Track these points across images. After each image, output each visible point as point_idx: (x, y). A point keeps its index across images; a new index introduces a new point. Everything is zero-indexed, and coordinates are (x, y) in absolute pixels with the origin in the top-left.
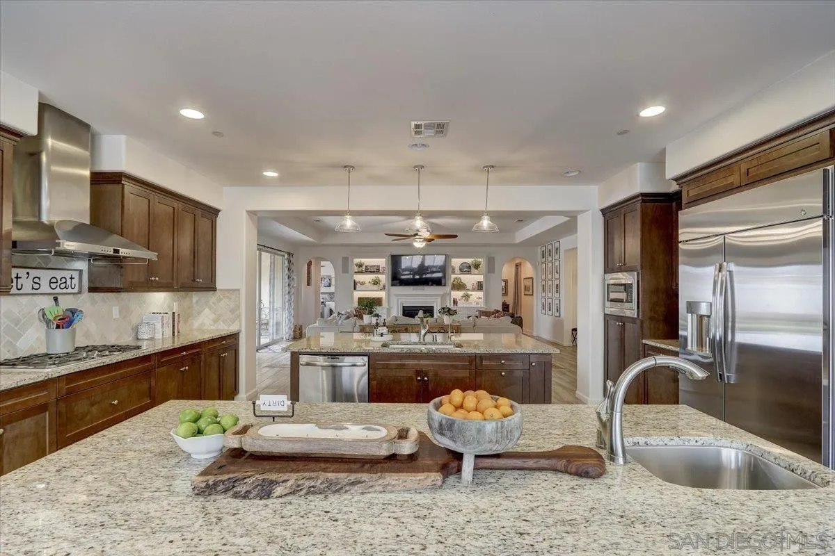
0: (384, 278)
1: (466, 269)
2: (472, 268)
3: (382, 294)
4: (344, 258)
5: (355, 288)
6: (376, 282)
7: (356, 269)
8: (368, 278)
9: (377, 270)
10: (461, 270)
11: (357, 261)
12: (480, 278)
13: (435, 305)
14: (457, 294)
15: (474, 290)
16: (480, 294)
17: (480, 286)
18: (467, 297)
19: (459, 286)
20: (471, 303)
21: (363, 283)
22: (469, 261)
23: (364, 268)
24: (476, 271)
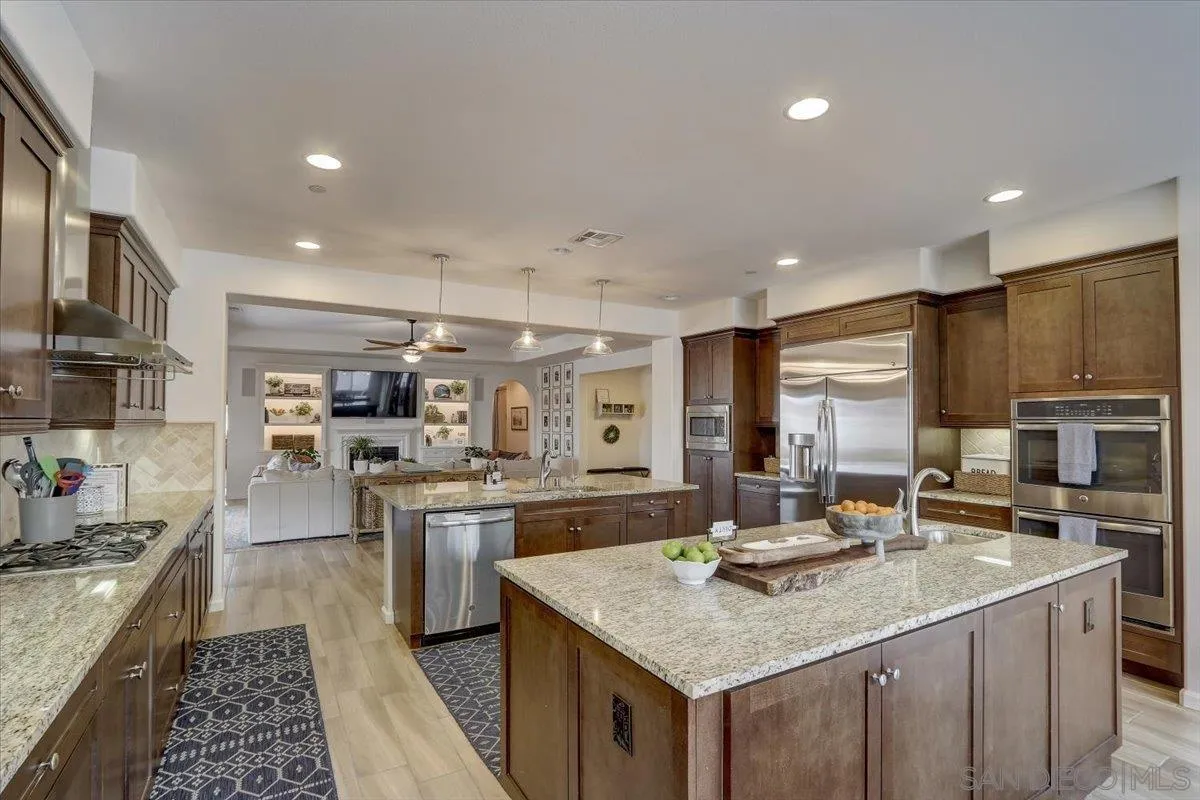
0: (317, 405)
1: (444, 394)
2: (452, 394)
3: (316, 431)
4: (245, 371)
5: (267, 421)
6: (303, 411)
7: (267, 389)
8: (289, 404)
9: (305, 392)
10: (436, 395)
11: (269, 375)
12: (464, 407)
13: (400, 445)
14: (432, 430)
15: (453, 423)
16: (464, 429)
17: (462, 418)
18: (445, 433)
19: (435, 418)
20: (451, 442)
21: (281, 412)
22: (448, 382)
23: (282, 388)
24: (458, 397)
